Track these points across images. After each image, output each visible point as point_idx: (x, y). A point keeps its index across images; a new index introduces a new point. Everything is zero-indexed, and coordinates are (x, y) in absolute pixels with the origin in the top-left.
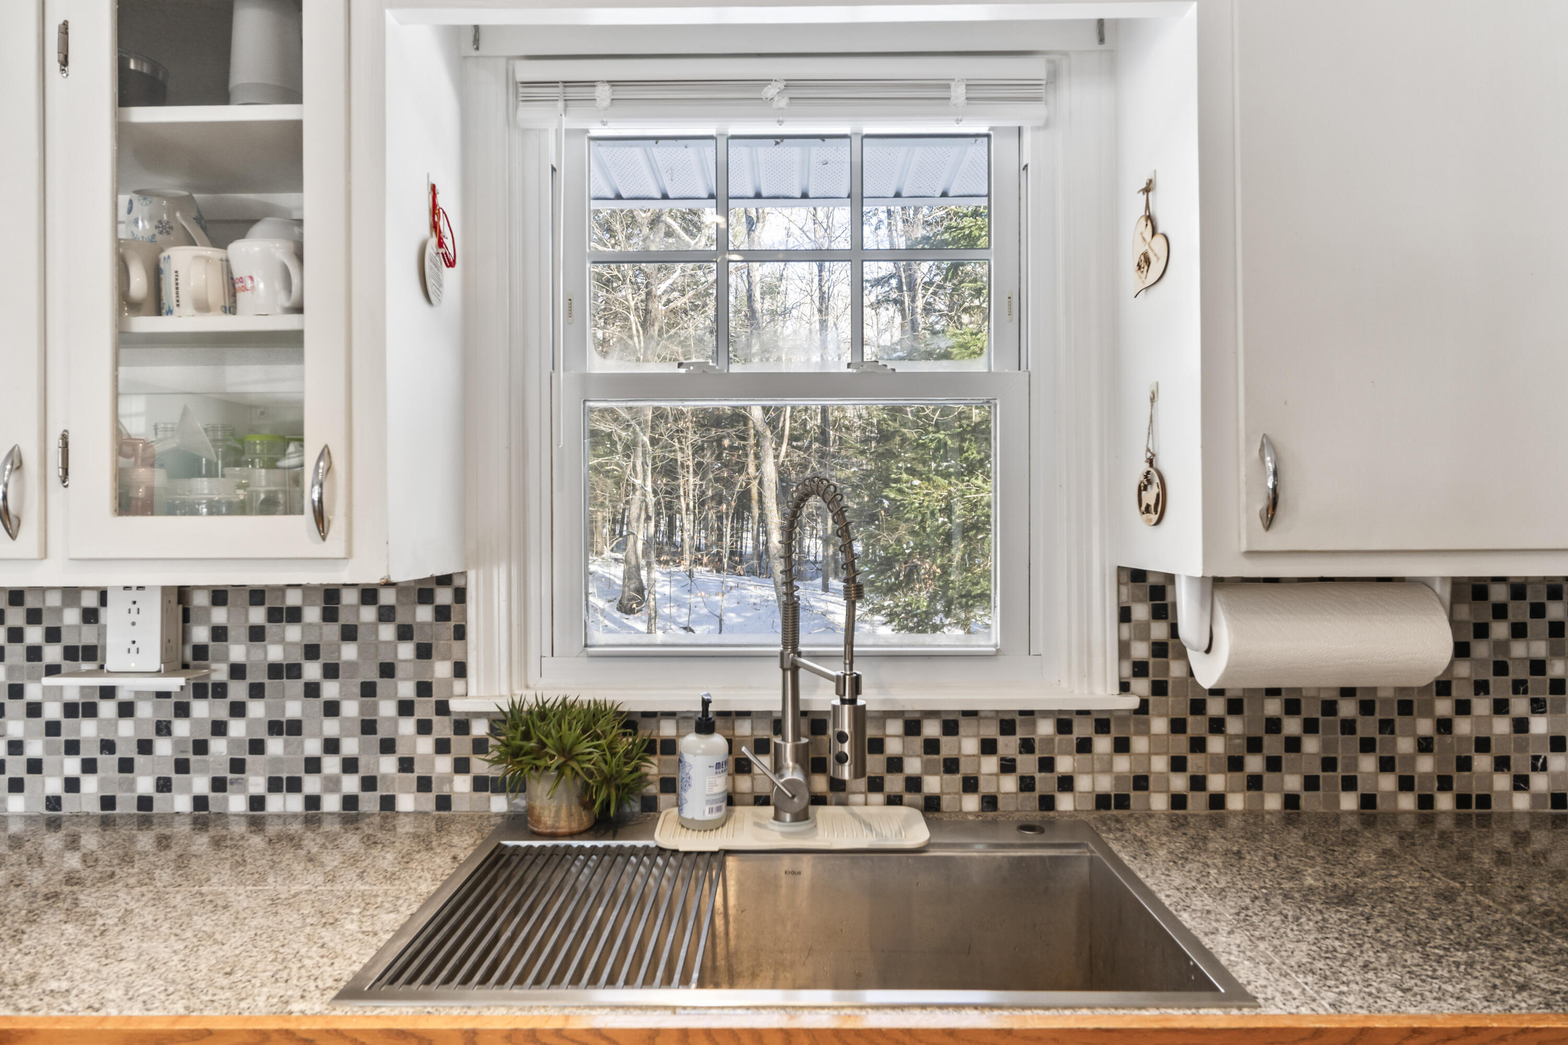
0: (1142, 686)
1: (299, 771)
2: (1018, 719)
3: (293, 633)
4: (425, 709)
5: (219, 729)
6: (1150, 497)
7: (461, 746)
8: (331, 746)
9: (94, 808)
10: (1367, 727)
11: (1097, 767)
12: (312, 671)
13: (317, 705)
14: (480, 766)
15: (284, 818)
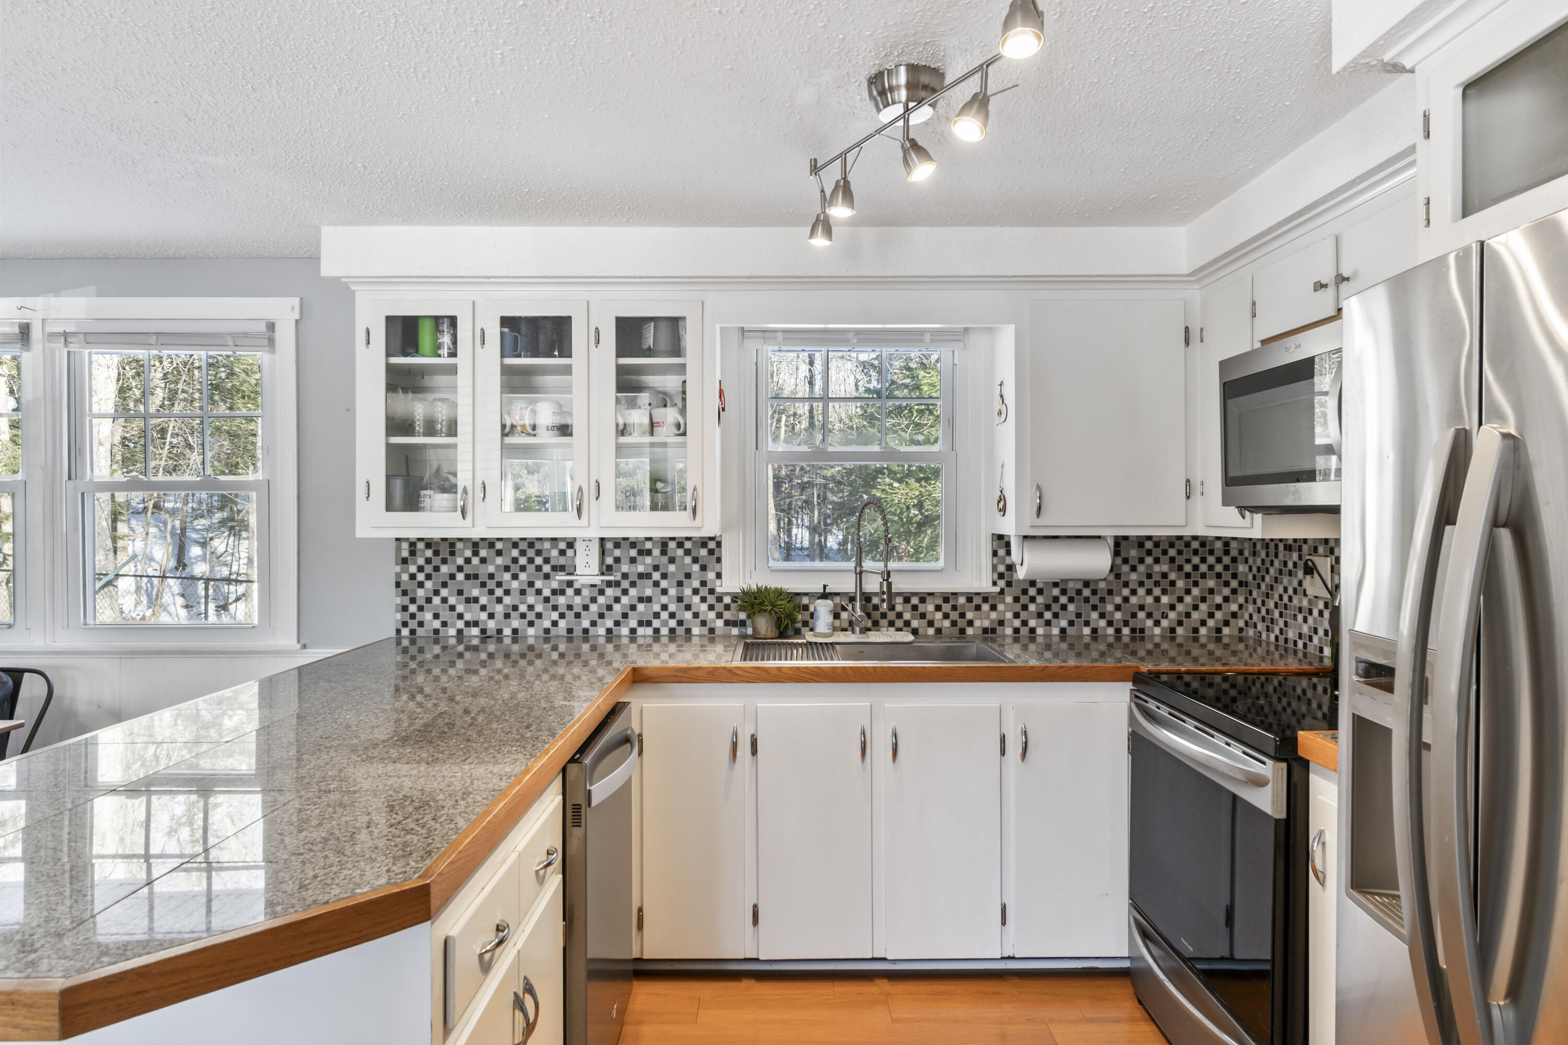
0: (1002, 583)
1: (651, 618)
2: (951, 596)
3: (648, 560)
4: (704, 592)
5: (617, 600)
6: (1001, 505)
7: (719, 607)
8: (664, 607)
9: (564, 633)
10: (1094, 600)
11: (983, 616)
12: (656, 576)
13: (658, 590)
14: (727, 615)
15: (644, 636)
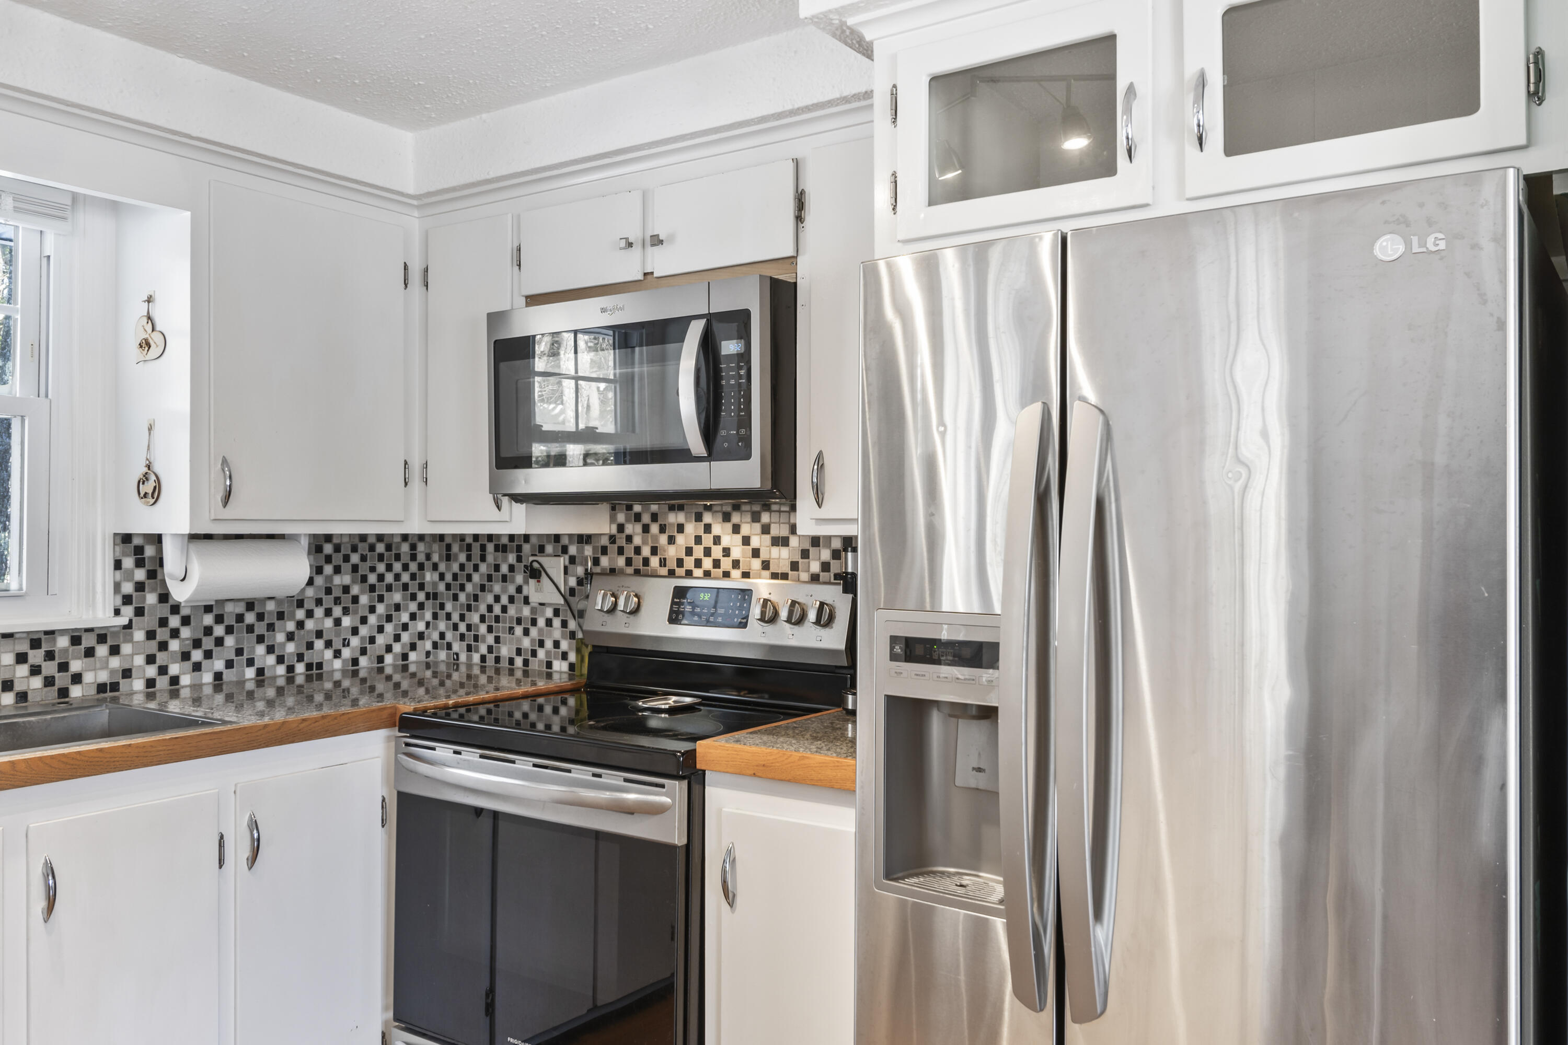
0: (128, 611)
2: (43, 637)
6: (148, 487)
10: (260, 628)
11: (98, 665)
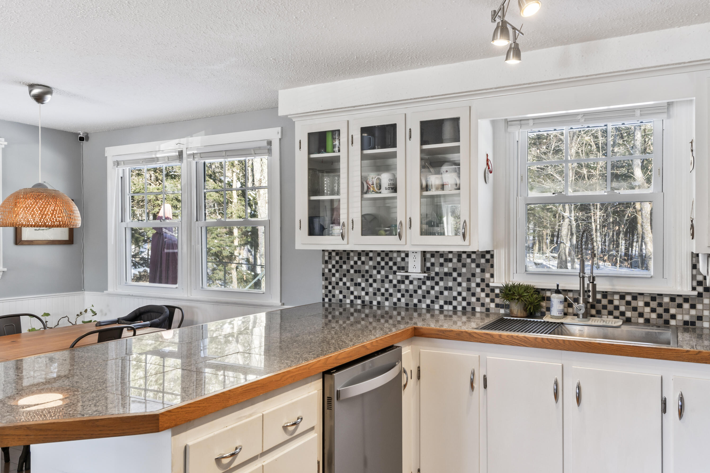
0: (700, 289)
1: (451, 299)
2: (657, 296)
3: (450, 265)
4: (483, 285)
5: (433, 288)
6: (692, 231)
7: (492, 295)
8: (460, 294)
9: (404, 305)
11: (684, 312)
12: (455, 275)
13: (456, 283)
14: (497, 301)
15: (448, 311)
